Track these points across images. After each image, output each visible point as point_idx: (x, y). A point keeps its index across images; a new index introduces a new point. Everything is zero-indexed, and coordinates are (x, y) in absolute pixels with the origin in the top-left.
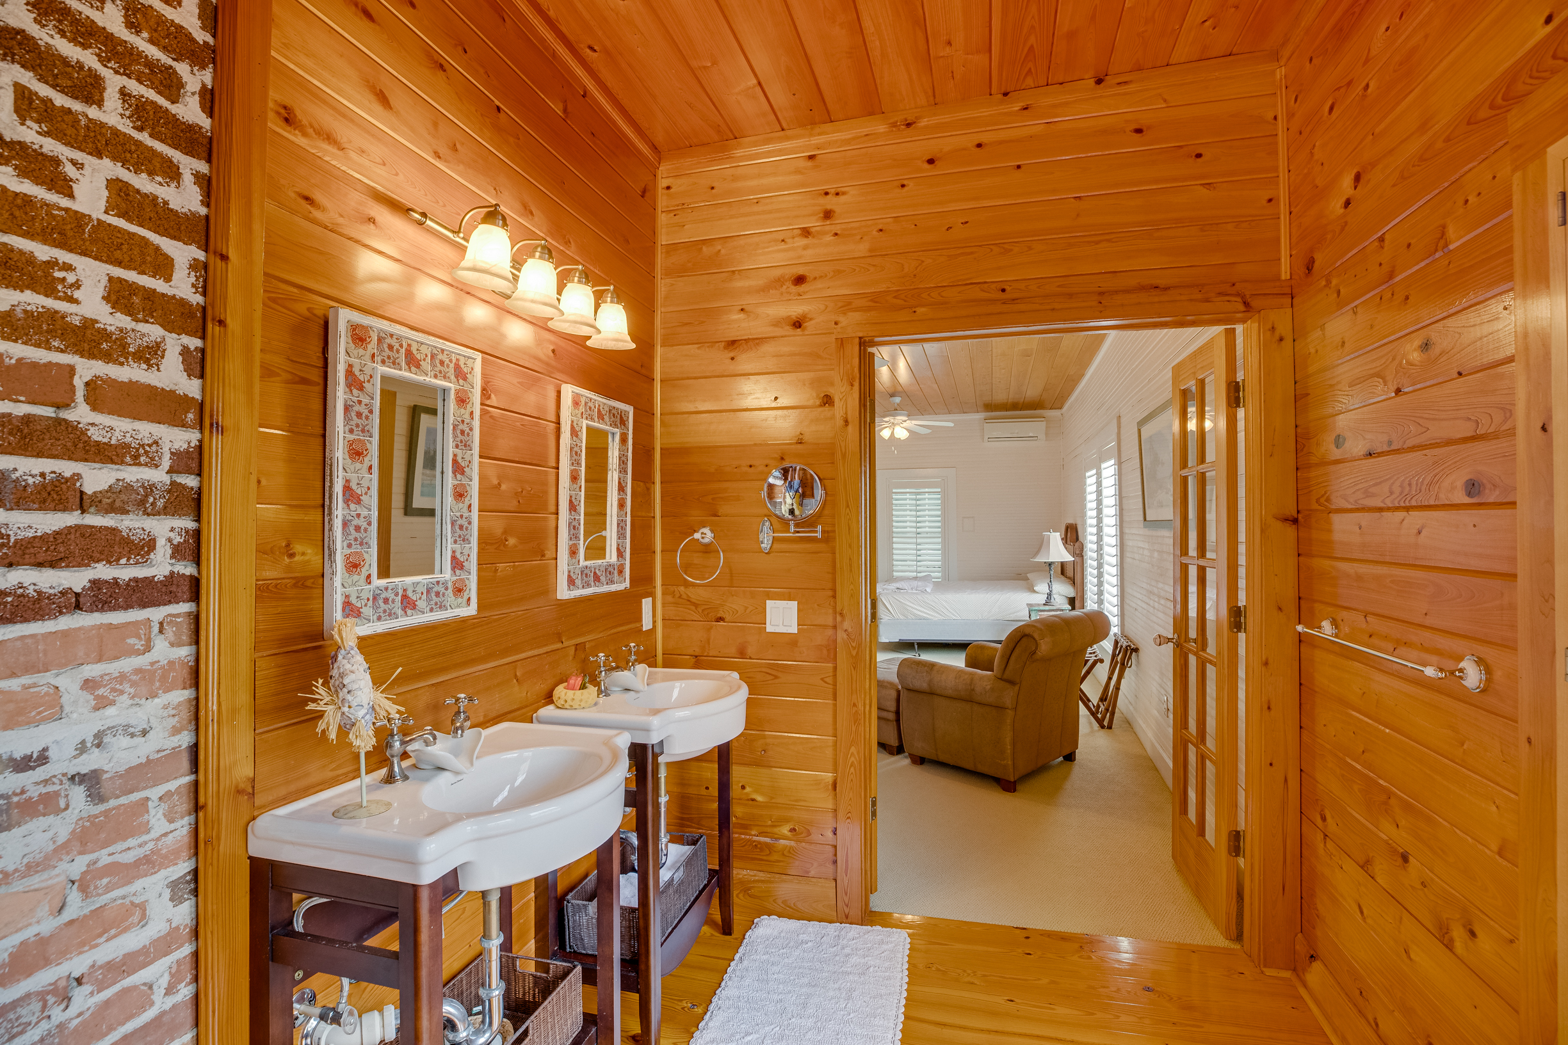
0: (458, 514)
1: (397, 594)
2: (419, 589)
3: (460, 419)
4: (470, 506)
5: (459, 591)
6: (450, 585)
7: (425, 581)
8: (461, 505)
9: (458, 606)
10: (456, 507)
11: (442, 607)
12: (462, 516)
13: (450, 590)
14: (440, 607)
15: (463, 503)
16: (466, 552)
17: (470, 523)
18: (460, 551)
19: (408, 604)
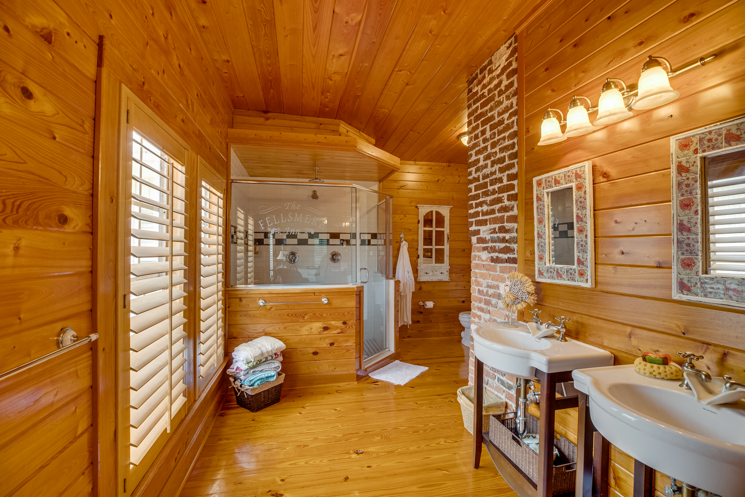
0: (580, 240)
1: (555, 271)
2: (563, 270)
3: (579, 197)
4: (586, 235)
5: (581, 274)
6: (577, 271)
7: (566, 268)
8: (581, 235)
9: (582, 281)
10: (579, 236)
11: (573, 280)
12: (582, 241)
13: (577, 274)
14: (572, 280)
15: (583, 234)
16: (585, 257)
17: (586, 244)
18: (582, 256)
19: (559, 276)
